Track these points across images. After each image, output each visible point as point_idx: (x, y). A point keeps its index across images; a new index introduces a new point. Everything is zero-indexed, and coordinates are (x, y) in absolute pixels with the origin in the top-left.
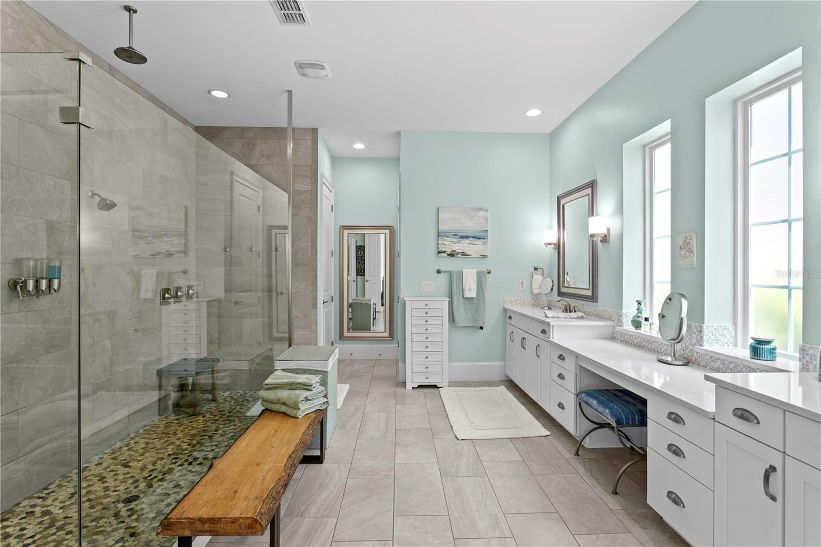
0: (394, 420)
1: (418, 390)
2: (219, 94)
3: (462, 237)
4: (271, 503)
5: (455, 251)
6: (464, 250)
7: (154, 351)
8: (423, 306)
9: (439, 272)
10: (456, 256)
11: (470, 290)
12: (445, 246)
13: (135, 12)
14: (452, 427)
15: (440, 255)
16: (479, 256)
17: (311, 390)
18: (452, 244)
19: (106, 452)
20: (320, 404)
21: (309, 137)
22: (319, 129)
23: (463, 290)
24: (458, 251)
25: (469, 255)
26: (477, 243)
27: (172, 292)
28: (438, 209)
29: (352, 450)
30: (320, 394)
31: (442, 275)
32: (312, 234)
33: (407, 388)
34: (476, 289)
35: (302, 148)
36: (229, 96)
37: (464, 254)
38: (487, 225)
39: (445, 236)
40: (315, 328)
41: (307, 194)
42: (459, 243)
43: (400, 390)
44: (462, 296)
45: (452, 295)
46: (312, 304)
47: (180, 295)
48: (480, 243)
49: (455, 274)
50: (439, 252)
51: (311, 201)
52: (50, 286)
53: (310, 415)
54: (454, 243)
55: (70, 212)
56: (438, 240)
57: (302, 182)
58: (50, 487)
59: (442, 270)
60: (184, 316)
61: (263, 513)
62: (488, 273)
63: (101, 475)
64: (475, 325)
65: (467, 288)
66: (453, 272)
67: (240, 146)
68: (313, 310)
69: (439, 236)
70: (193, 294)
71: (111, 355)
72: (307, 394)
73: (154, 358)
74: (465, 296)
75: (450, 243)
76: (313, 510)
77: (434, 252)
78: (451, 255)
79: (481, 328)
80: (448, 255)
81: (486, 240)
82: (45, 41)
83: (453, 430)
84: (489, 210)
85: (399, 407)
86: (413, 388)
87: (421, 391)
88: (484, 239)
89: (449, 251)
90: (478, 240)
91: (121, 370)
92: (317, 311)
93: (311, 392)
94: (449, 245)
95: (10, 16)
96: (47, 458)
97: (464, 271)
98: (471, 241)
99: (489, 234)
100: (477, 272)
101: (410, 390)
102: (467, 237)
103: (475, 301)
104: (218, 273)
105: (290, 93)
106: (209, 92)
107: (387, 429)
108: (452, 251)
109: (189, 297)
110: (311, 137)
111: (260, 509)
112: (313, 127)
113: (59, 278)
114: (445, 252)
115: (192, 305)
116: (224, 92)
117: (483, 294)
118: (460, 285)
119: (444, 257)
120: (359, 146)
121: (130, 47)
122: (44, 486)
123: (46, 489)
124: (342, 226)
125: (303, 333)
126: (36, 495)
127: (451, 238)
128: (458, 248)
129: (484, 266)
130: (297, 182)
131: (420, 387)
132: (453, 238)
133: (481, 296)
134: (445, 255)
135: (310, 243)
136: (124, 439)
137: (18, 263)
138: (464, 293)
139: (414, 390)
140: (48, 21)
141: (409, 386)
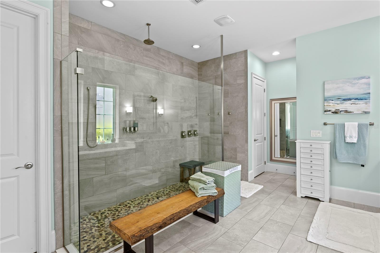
0: (273, 213)
1: (304, 199)
2: (196, 47)
3: (344, 100)
4: (144, 233)
5: (339, 110)
6: (347, 109)
7: (178, 156)
8: (308, 146)
9: (325, 124)
10: (339, 113)
11: (351, 137)
12: (330, 107)
13: (150, 25)
14: (309, 230)
15: (325, 113)
16: (361, 113)
17: (206, 185)
18: (336, 105)
19: (157, 191)
20: (213, 193)
21: (243, 56)
22: (248, 50)
23: (345, 137)
24: (341, 110)
25: (351, 112)
26: (359, 103)
27: (192, 132)
28: (324, 83)
29: (235, 222)
30: (212, 188)
31: (328, 127)
32: (245, 105)
33: (298, 196)
34: (357, 136)
35: (240, 62)
36: (200, 46)
37: (346, 111)
38: (370, 89)
39: (330, 100)
40: (247, 153)
41: (242, 85)
42: (342, 104)
43: (292, 196)
44: (344, 140)
45: (335, 140)
46: (246, 141)
47: (190, 134)
48: (363, 103)
49: (338, 126)
50: (325, 111)
51: (244, 88)
52: (134, 129)
53: (203, 197)
54: (338, 104)
55: (143, 103)
56: (324, 103)
57: (240, 79)
58: (136, 199)
59: (328, 123)
60: (193, 143)
61: (136, 236)
62: (370, 125)
63: (149, 200)
64: (355, 162)
65: (348, 136)
66: (336, 124)
67: (214, 67)
68: (246, 144)
69: (325, 100)
70: (196, 134)
71: (159, 156)
72: (203, 186)
73: (178, 159)
74: (346, 141)
75: (335, 104)
76: (192, 245)
77: (321, 110)
78: (336, 112)
79: (363, 166)
80: (332, 112)
81: (368, 100)
82: (134, 46)
83: (308, 232)
84: (371, 77)
85: (283, 207)
86: (301, 197)
87: (307, 200)
88: (366, 99)
89: (333, 110)
90: (360, 101)
91: (164, 162)
92: (248, 145)
93: (206, 186)
94: (333, 106)
95: (122, 41)
96: (136, 189)
97: (345, 123)
98: (354, 101)
99: (371, 96)
100: (359, 125)
101: (299, 198)
102: (350, 99)
103: (356, 145)
104: (207, 125)
105: (222, 36)
106: (192, 46)
107: (264, 217)
108: (336, 110)
109: (195, 135)
110: (244, 55)
111: (135, 234)
112: (244, 50)
113: (137, 127)
114: (330, 111)
115: (197, 138)
116: (198, 45)
117: (364, 141)
118: (342, 134)
119: (329, 114)
120: (276, 53)
121: (149, 39)
122: (135, 198)
123: (135, 199)
124: (271, 99)
125: (241, 155)
126: (131, 200)
127: (335, 101)
128: (341, 107)
129: (366, 120)
130: (238, 79)
131: (306, 197)
132: (337, 101)
133: (362, 142)
134: (330, 113)
135: (244, 110)
136: (164, 188)
137: (125, 122)
138: (346, 139)
139: (302, 198)
140: (134, 38)
141: (299, 195)
